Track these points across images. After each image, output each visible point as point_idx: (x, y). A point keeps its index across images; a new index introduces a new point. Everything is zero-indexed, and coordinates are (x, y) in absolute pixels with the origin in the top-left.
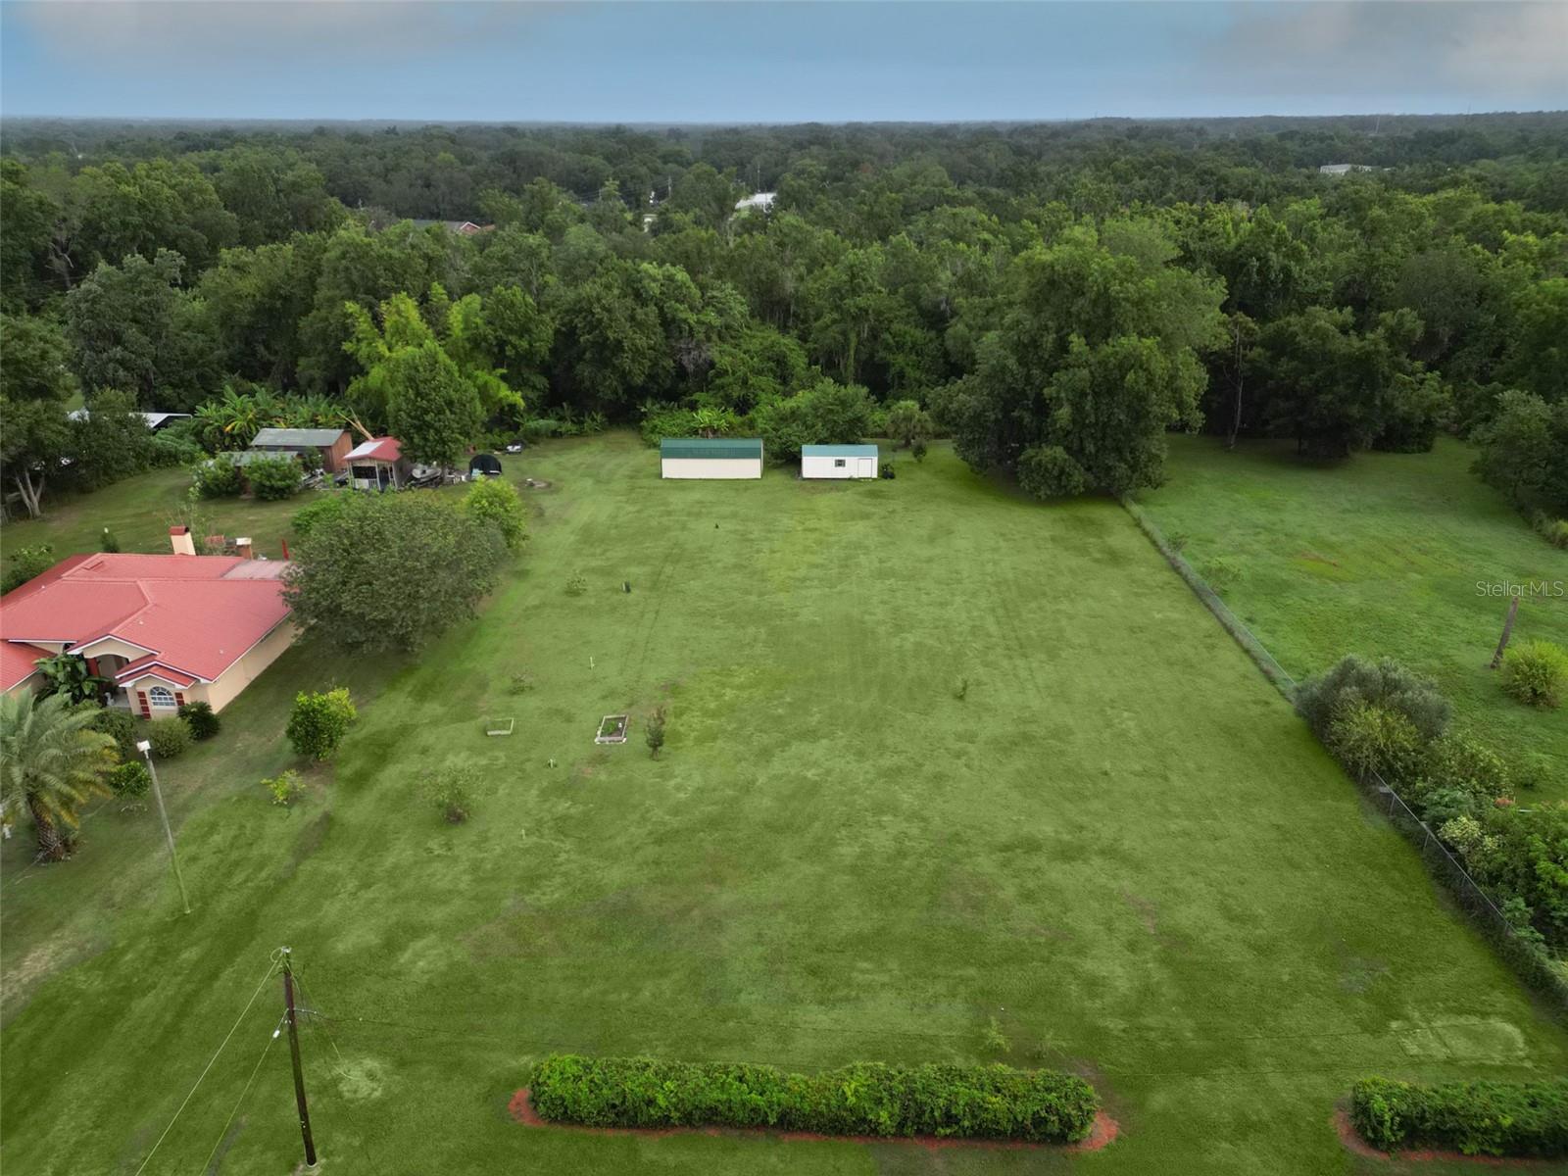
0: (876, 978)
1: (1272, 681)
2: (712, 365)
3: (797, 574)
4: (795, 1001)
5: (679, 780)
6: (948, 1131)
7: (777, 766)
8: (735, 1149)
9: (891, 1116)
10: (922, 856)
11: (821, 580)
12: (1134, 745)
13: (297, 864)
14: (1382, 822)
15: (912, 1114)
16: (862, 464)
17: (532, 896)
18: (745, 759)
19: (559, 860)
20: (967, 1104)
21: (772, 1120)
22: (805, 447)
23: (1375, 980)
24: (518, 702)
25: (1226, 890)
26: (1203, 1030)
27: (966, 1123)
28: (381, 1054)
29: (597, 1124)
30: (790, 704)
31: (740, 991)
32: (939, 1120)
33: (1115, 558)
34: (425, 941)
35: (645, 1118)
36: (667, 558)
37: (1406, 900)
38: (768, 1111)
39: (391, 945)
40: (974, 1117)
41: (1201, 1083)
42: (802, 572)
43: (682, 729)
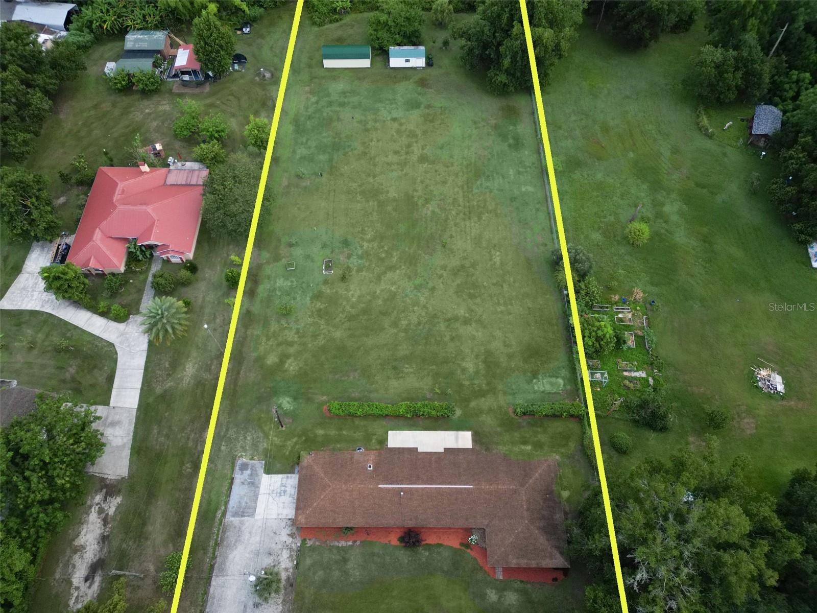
0: (410, 370)
1: (552, 232)
3: (388, 160)
4: (389, 378)
5: (352, 292)
7: (383, 285)
9: (410, 415)
10: (425, 324)
11: (398, 164)
12: (496, 269)
15: (415, 414)
16: (418, 58)
17: (316, 343)
18: (372, 281)
19: (321, 328)
20: (427, 412)
21: (384, 416)
22: (391, 47)
23: (535, 366)
24: (293, 251)
25: (507, 335)
26: (488, 384)
27: (427, 416)
30: (386, 251)
31: (375, 375)
33: (517, 143)
34: (291, 360)
35: (355, 416)
36: (333, 146)
41: (483, 399)
42: (390, 158)
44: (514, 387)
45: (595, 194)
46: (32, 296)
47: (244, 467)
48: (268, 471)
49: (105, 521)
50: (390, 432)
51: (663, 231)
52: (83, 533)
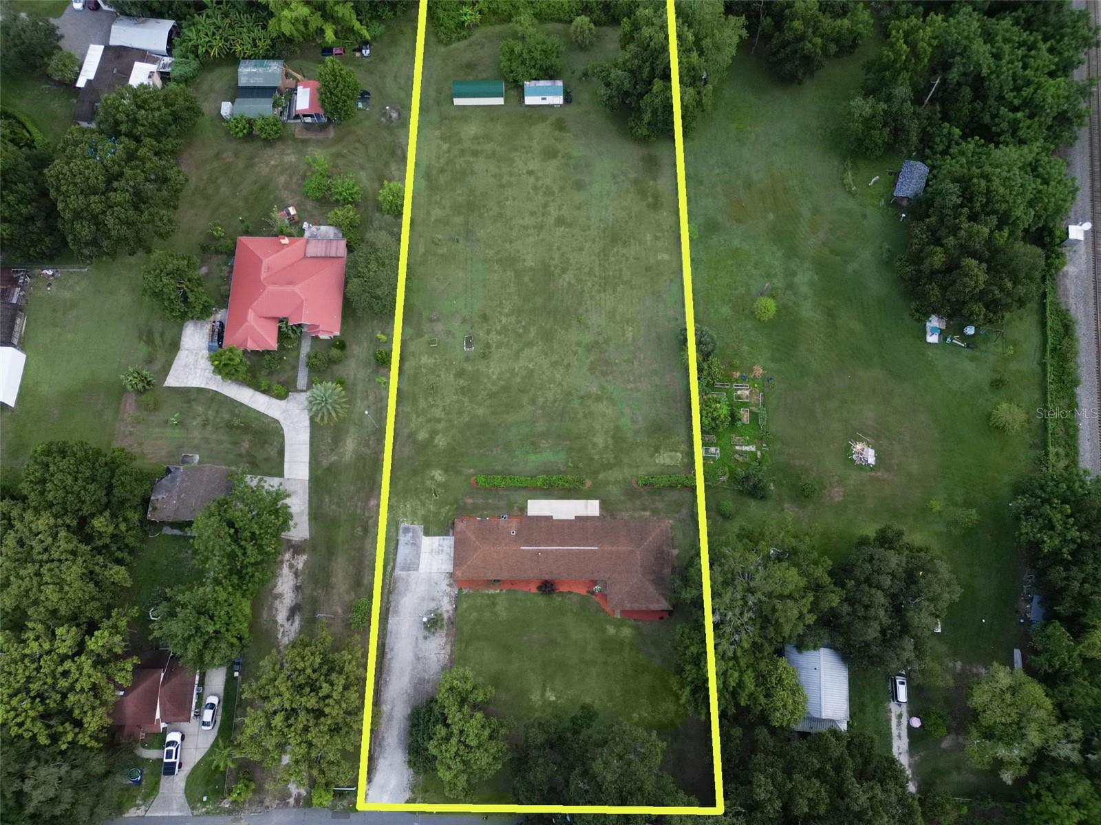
0: (546, 445)
3: (524, 222)
4: (528, 453)
5: (493, 369)
7: (521, 361)
10: (560, 401)
11: (534, 228)
12: (628, 346)
17: (462, 419)
18: (511, 358)
19: (465, 405)
22: (525, 81)
23: (659, 441)
24: (435, 326)
25: (635, 411)
26: (615, 457)
28: (440, 469)
30: (524, 326)
34: (439, 436)
36: (468, 206)
39: (432, 437)
41: (610, 472)
42: (527, 220)
43: (490, 342)
44: (638, 460)
45: (729, 262)
46: (195, 373)
47: (406, 530)
48: (427, 533)
49: (296, 574)
50: (529, 501)
51: (791, 304)
52: (279, 583)
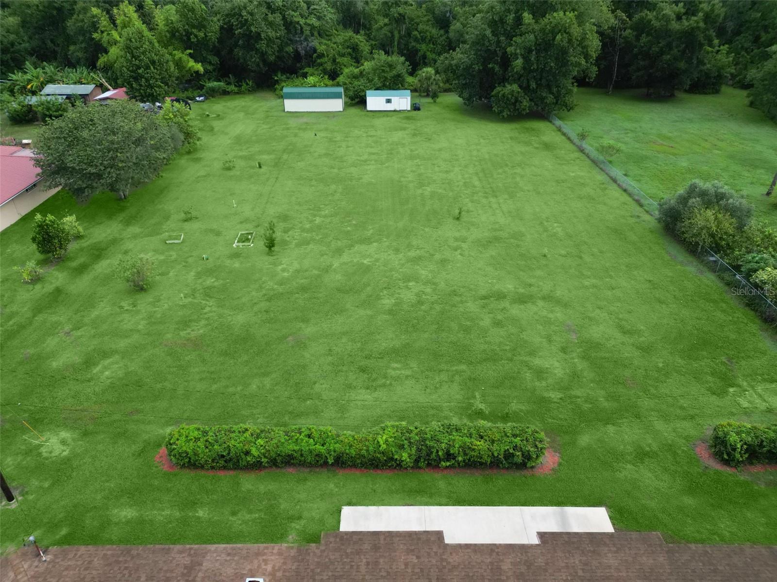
0: (403, 372)
1: (641, 205)
2: (315, 50)
3: (362, 158)
4: (350, 388)
5: (284, 266)
6: (448, 464)
7: (345, 258)
8: (306, 480)
9: (410, 456)
10: (433, 303)
11: (376, 161)
12: (561, 240)
13: (34, 316)
14: (712, 277)
15: (424, 453)
16: (402, 101)
17: (185, 332)
18: (326, 254)
19: (205, 311)
20: (460, 447)
21: (331, 461)
22: (368, 92)
23: (717, 364)
24: (187, 226)
25: (621, 316)
26: (610, 397)
27: (460, 459)
28: (73, 428)
29: (213, 468)
30: (355, 224)
31: (315, 383)
32: (442, 457)
33: (547, 147)
34: (111, 360)
35: (244, 463)
36: (284, 151)
37: (731, 318)
38: (328, 456)
39: (89, 362)
40: (465, 454)
41: (611, 429)
42: (365, 157)
43: (288, 239)
44: (684, 404)
50: (348, 510)
